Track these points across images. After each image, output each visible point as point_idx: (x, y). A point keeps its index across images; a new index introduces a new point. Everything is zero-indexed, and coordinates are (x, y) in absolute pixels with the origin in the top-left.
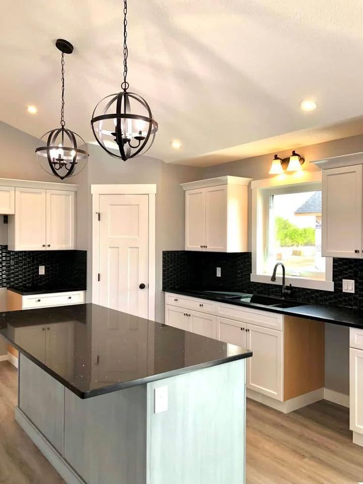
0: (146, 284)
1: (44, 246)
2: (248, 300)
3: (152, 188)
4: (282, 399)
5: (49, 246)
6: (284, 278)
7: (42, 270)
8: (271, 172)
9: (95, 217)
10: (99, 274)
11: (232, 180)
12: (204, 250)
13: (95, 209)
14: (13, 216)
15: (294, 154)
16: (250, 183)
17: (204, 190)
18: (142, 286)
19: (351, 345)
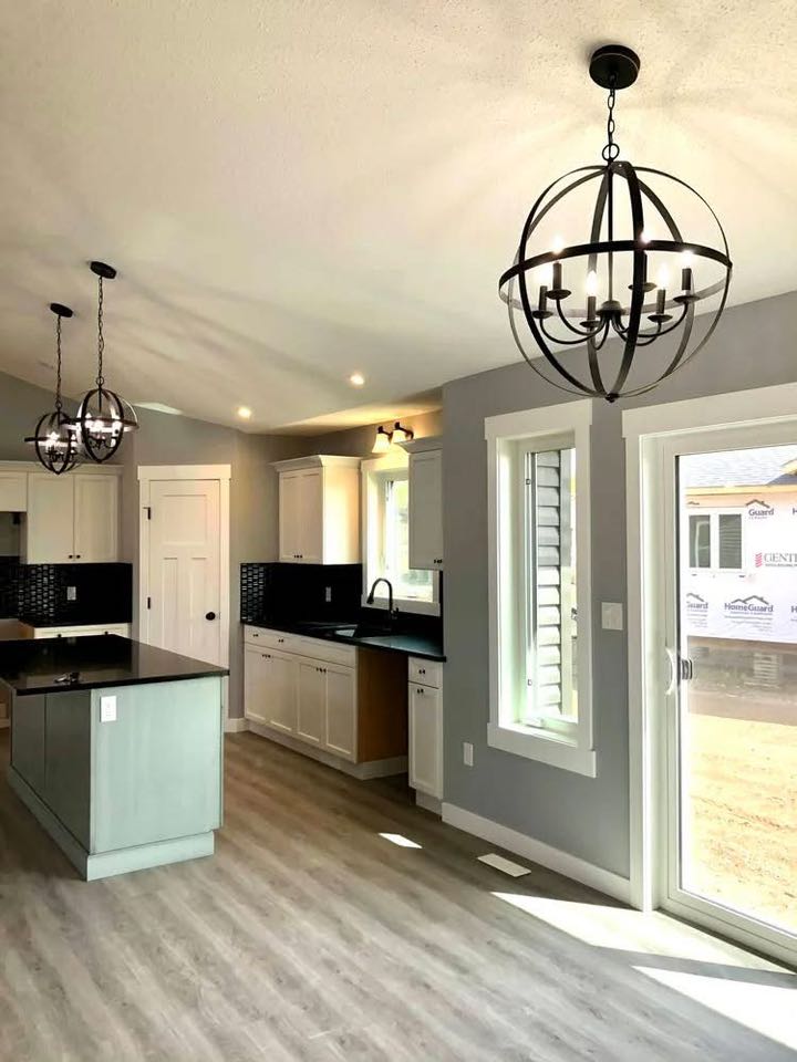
0: (216, 613)
1: (71, 557)
2: (350, 633)
3: (224, 471)
4: (354, 760)
5: (78, 557)
6: (391, 599)
7: (72, 593)
8: (374, 451)
9: (143, 514)
10: (149, 599)
11: (328, 461)
12: (299, 561)
13: (144, 503)
14: (25, 514)
15: (397, 426)
16: (360, 464)
17: (299, 473)
18: (211, 616)
19: (410, 679)
